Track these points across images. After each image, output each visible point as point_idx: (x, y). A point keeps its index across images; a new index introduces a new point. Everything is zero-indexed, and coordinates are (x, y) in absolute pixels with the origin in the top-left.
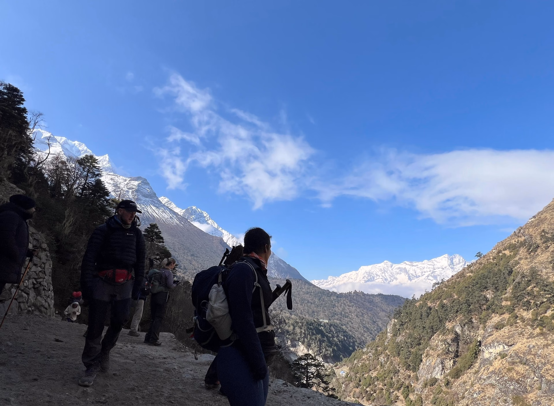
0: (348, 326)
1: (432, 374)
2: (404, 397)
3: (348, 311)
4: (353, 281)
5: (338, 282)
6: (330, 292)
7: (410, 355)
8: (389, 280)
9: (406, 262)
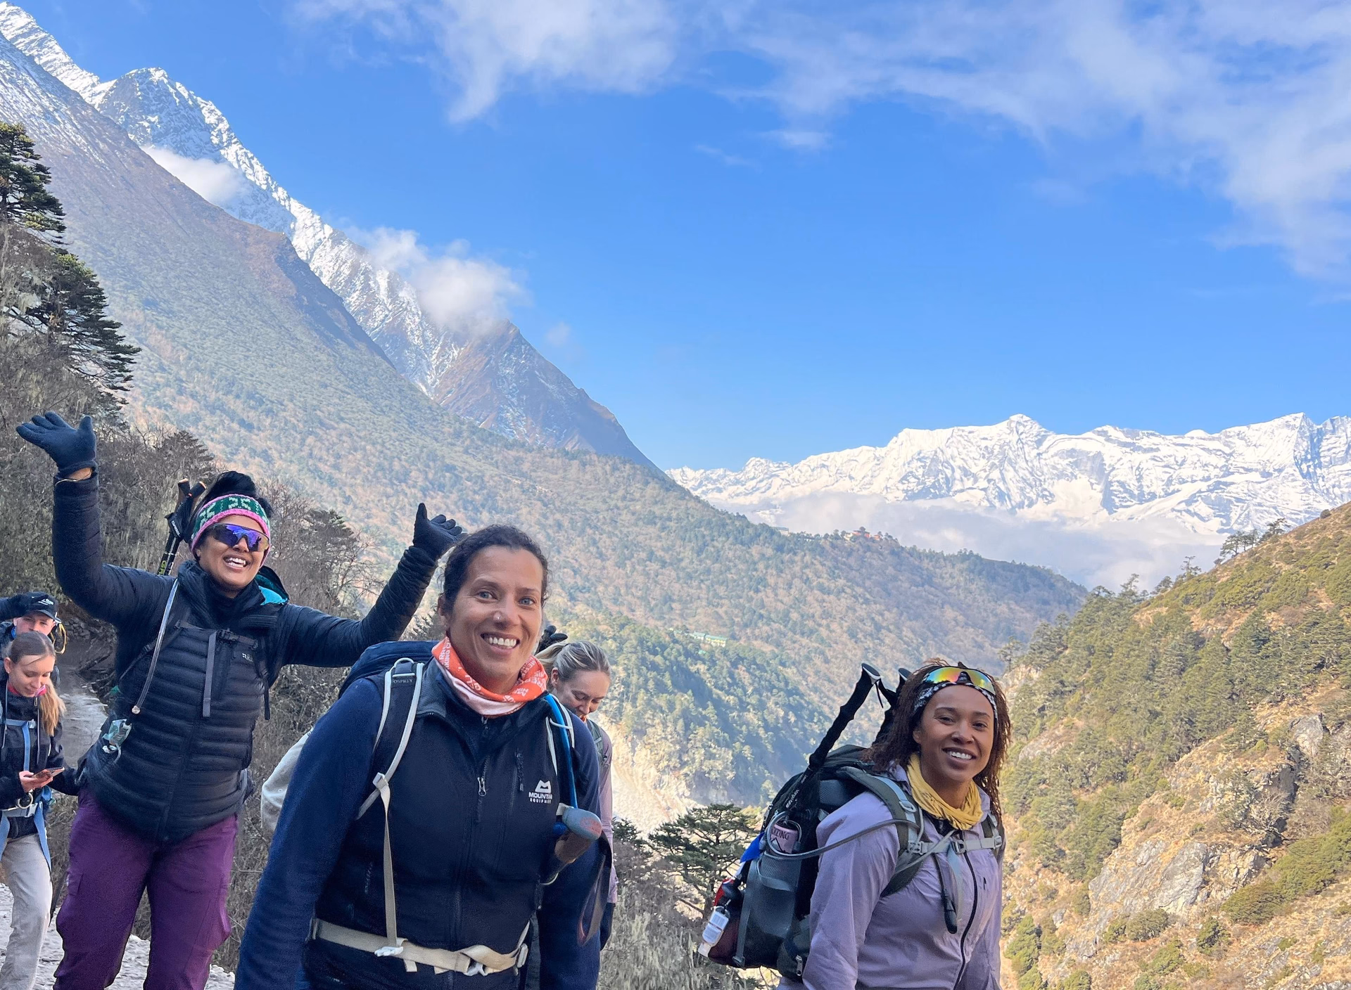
0: (809, 670)
1: (1152, 897)
2: (1014, 966)
3: (816, 610)
4: (856, 489)
5: (788, 488)
6: (749, 525)
7: (1070, 813)
8: (1017, 498)
9: (1107, 428)
